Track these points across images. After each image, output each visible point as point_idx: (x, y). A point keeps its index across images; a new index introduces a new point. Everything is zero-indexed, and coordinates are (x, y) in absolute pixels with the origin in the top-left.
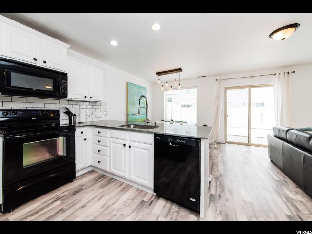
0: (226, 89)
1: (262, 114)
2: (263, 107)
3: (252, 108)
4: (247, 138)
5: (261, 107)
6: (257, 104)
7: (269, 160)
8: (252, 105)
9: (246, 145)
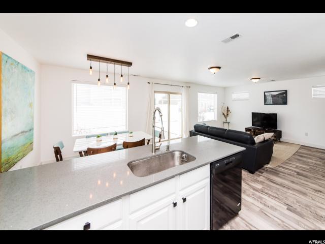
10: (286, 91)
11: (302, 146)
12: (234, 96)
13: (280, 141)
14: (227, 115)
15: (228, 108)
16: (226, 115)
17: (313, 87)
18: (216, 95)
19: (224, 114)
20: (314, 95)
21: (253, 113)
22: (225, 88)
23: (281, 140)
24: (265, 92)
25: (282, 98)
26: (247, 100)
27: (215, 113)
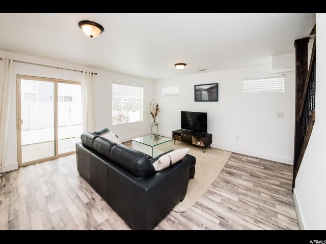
0: (19, 77)
1: (70, 110)
2: (71, 102)
3: (59, 103)
4: (54, 142)
5: (69, 102)
6: (65, 97)
7: (77, 173)
8: (59, 99)
9: (52, 159)
10: (217, 84)
11: (232, 153)
12: (165, 91)
13: (210, 148)
14: (156, 114)
15: (157, 106)
16: (154, 114)
17: (245, 79)
18: (142, 89)
19: (152, 113)
20: (246, 90)
21: (182, 112)
22: (154, 81)
23: (212, 145)
24: (195, 86)
25: (213, 93)
26: (177, 95)
27: (141, 113)
